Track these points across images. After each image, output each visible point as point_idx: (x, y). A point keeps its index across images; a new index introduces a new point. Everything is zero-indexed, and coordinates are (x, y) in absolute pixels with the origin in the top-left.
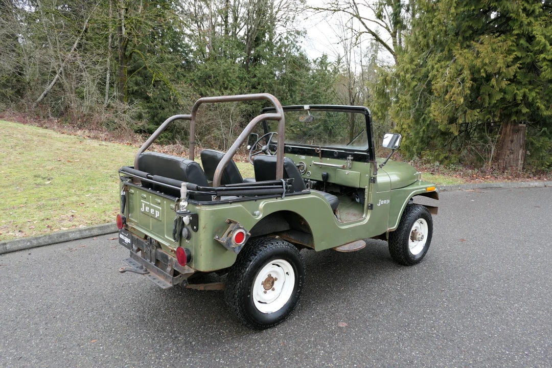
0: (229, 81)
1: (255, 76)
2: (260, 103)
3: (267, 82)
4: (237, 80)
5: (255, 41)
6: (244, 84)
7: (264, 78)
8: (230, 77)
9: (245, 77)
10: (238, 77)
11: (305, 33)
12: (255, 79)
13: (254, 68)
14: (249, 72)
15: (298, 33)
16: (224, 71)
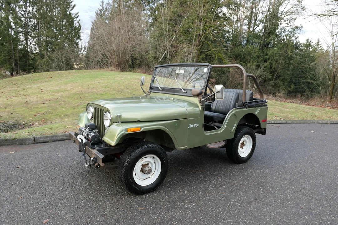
0: (251, 57)
1: (267, 55)
2: (269, 71)
3: (275, 58)
4: (256, 57)
5: (269, 34)
6: (260, 59)
7: (273, 56)
8: (252, 55)
9: (261, 55)
10: (257, 56)
11: (302, 27)
12: (267, 57)
13: (267, 50)
14: (263, 52)
15: (297, 27)
16: (249, 52)
